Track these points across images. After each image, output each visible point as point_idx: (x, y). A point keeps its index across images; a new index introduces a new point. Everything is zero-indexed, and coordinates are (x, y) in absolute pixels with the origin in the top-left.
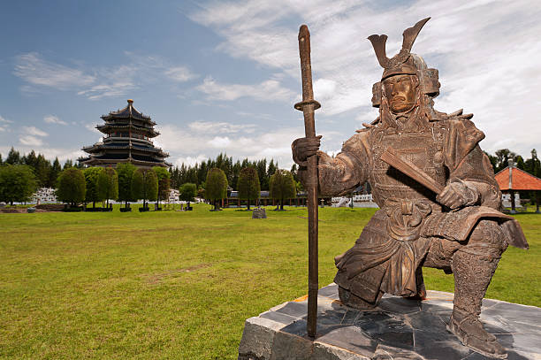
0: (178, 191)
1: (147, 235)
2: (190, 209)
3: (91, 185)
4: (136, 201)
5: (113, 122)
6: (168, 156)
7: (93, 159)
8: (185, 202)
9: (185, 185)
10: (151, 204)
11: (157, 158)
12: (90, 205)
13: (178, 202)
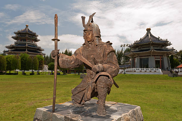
0: (48, 66)
1: (32, 85)
2: (53, 74)
3: (9, 63)
4: (29, 70)
5: (19, 35)
6: (43, 50)
7: (10, 51)
8: (51, 71)
9: (51, 63)
10: (35, 72)
11: (38, 51)
12: (8, 72)
13: (48, 71)
